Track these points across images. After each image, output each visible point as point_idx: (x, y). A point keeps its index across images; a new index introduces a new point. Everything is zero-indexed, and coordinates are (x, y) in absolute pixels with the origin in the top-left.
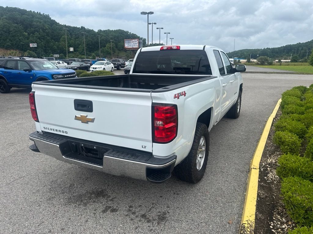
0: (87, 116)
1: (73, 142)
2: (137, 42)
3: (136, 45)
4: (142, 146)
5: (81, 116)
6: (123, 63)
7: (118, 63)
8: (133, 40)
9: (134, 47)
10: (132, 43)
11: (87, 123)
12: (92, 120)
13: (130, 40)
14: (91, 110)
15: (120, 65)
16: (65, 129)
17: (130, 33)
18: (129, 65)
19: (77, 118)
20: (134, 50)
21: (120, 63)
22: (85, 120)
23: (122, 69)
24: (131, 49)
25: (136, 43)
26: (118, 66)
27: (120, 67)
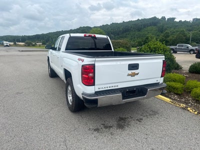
0: (135, 72)
12: (137, 74)
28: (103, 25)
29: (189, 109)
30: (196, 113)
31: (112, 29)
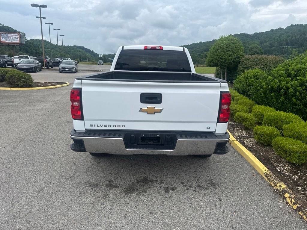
0: (155, 108)
1: (131, 134)
2: (18, 36)
3: (16, 40)
4: (207, 127)
5: (147, 107)
6: (9, 60)
7: (4, 59)
8: (12, 34)
9: (14, 42)
10: (11, 38)
11: (154, 114)
12: (160, 111)
13: (8, 34)
14: (160, 102)
15: (6, 62)
16: (121, 124)
17: (3, 25)
18: (22, 62)
19: (141, 110)
20: (15, 45)
21: (6, 60)
22: (152, 112)
23: (8, 67)
24: (9, 44)
25: (16, 37)
26: (3, 63)
27: (6, 64)
28: (272, 30)
29: (287, 195)
30: (295, 207)
31: (288, 36)
